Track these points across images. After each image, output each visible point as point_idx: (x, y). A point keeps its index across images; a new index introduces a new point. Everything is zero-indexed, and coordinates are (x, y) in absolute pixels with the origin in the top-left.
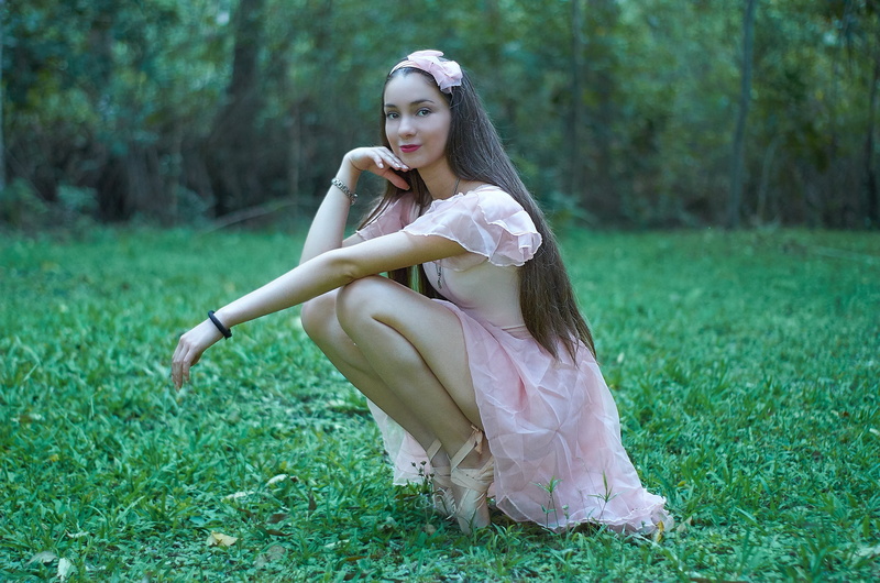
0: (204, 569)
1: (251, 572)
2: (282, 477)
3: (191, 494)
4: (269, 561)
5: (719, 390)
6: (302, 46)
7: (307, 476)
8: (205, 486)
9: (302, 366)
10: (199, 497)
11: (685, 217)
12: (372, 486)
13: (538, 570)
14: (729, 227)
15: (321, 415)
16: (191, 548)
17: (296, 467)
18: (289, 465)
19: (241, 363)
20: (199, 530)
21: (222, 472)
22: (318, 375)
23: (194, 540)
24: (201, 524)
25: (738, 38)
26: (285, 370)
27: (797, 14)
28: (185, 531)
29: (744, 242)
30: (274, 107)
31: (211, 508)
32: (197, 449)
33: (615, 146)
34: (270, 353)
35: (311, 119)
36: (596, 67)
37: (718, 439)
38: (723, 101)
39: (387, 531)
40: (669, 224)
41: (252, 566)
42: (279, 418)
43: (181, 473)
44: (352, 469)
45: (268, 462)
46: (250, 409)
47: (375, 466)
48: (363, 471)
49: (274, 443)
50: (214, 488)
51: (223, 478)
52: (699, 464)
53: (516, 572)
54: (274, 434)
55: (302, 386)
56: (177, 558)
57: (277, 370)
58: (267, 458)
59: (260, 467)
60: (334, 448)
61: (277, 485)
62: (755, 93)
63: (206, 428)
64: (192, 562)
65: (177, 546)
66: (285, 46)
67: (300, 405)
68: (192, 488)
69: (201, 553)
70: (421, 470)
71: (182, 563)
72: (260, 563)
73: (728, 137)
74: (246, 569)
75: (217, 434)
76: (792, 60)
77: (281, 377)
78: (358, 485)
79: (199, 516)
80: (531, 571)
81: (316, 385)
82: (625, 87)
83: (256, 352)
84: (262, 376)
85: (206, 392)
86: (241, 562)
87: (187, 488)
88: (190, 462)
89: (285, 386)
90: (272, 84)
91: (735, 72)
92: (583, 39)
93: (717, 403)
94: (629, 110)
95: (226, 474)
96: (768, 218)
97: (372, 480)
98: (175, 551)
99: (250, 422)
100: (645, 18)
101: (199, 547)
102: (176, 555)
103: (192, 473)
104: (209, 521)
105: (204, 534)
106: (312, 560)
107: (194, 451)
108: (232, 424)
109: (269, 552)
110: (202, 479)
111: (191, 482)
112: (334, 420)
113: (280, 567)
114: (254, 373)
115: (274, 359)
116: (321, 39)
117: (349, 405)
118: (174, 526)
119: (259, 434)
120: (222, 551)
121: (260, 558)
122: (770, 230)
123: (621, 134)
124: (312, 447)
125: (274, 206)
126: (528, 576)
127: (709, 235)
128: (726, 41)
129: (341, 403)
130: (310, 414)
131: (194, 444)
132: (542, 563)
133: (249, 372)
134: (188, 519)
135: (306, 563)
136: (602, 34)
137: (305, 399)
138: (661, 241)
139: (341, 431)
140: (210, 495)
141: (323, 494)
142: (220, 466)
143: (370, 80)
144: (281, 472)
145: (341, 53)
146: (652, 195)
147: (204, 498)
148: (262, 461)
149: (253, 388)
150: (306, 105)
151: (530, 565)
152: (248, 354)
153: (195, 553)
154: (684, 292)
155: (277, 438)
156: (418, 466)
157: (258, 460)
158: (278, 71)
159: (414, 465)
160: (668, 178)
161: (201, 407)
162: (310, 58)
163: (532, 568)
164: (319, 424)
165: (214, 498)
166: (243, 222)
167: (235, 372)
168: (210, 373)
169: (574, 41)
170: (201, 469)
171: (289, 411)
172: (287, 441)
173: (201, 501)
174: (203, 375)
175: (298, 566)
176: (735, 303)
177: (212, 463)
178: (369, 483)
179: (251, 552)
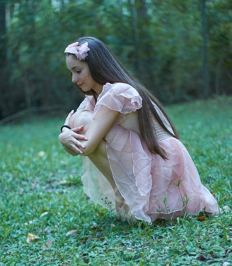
0: (21, 253)
1: (41, 252)
2: (46, 213)
3: (9, 225)
4: (47, 247)
5: (219, 157)
6: (24, 48)
7: (57, 211)
8: (15, 220)
9: (46, 169)
10: (13, 226)
11: (187, 97)
12: (85, 212)
13: (163, 235)
14: (206, 98)
15: (57, 187)
16: (13, 246)
17: (51, 208)
18: (48, 208)
19: (20, 171)
20: (15, 238)
21: (21, 214)
22: (53, 172)
23: (14, 243)
24: (15, 236)
25: (199, 23)
26: (39, 172)
27: (222, 10)
28: (9, 239)
29: (213, 104)
30: (16, 73)
31: (18, 229)
32: (8, 206)
33: (155, 73)
34: (32, 166)
35: (32, 77)
36: (144, 41)
37: (224, 175)
38: (196, 49)
39: (94, 229)
40: (181, 101)
41: (41, 250)
42: (40, 191)
43: (3, 217)
44: (75, 206)
45: (39, 208)
46: (28, 189)
47: (84, 204)
48: (79, 207)
49: (40, 201)
50: (18, 221)
51: (21, 217)
52: (219, 186)
53: (154, 237)
54: (39, 197)
55: (47, 177)
56: (8, 251)
57: (36, 172)
58: (38, 206)
59: (36, 210)
60: (65, 199)
61: (45, 216)
62: (209, 44)
63: (11, 198)
64: (15, 251)
65: (7, 246)
66: (17, 48)
67: (48, 185)
68: (9, 222)
69: (18, 247)
70: (105, 201)
71: (10, 253)
72: (44, 248)
73: (200, 63)
74: (38, 251)
75: (16, 199)
76: (222, 29)
77: (38, 174)
78: (78, 212)
79: (14, 233)
80: (160, 236)
81: (53, 176)
82: (156, 49)
83: (26, 166)
84: (30, 175)
85: (8, 184)
86: (36, 249)
87: (7, 223)
88: (7, 212)
89: (40, 178)
90: (14, 65)
91: (200, 37)
92: (137, 31)
93: (219, 162)
94: (159, 57)
95: (22, 215)
96: (221, 94)
97: (84, 209)
98: (6, 248)
99: (29, 194)
100: (160, 20)
101: (16, 245)
102: (7, 250)
103: (8, 216)
104: (18, 234)
105: (17, 240)
106: (66, 244)
107: (7, 208)
108: (21, 196)
109: (47, 243)
110: (13, 218)
111: (8, 220)
112: (63, 188)
113: (53, 249)
114: (26, 175)
115: (34, 168)
116: (32, 43)
117: (69, 182)
118: (4, 238)
119: (33, 198)
120: (27, 245)
121: (44, 246)
122: (222, 98)
123: (157, 68)
124: (56, 200)
125: (21, 113)
126: (159, 238)
127: (198, 103)
128: (195, 24)
129: (64, 182)
130: (53, 188)
131: (7, 205)
132: (164, 233)
133: (24, 174)
134: (10, 235)
135: (63, 245)
136: (145, 28)
137: (50, 182)
138: (180, 108)
139: (67, 193)
140: (17, 224)
141: (65, 218)
142: (19, 212)
143: (53, 59)
144: (46, 211)
145: (40, 48)
146: (173, 91)
147: (15, 225)
148: (37, 208)
149: (27, 181)
150: (29, 71)
151: (159, 234)
152: (23, 168)
153: (15, 248)
154: (193, 124)
155: (41, 198)
156: (104, 199)
157: (35, 208)
158: (16, 59)
159: (102, 199)
160: (178, 83)
161: (7, 191)
162: (28, 52)
163: (160, 235)
164: (57, 191)
165: (19, 225)
166: (10, 121)
167: (18, 175)
168: (8, 177)
169: (133, 32)
170: (11, 214)
171: (44, 188)
172: (45, 199)
173: (14, 227)
174: (6, 178)
175: (60, 247)
176: (216, 126)
177: (16, 211)
178: (83, 211)
179: (39, 244)
